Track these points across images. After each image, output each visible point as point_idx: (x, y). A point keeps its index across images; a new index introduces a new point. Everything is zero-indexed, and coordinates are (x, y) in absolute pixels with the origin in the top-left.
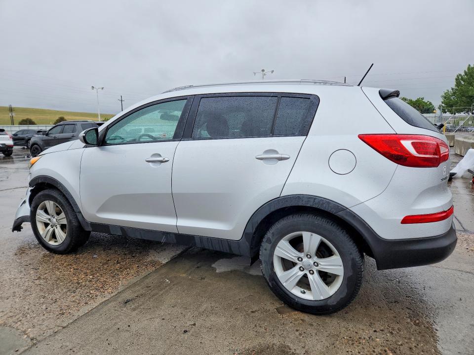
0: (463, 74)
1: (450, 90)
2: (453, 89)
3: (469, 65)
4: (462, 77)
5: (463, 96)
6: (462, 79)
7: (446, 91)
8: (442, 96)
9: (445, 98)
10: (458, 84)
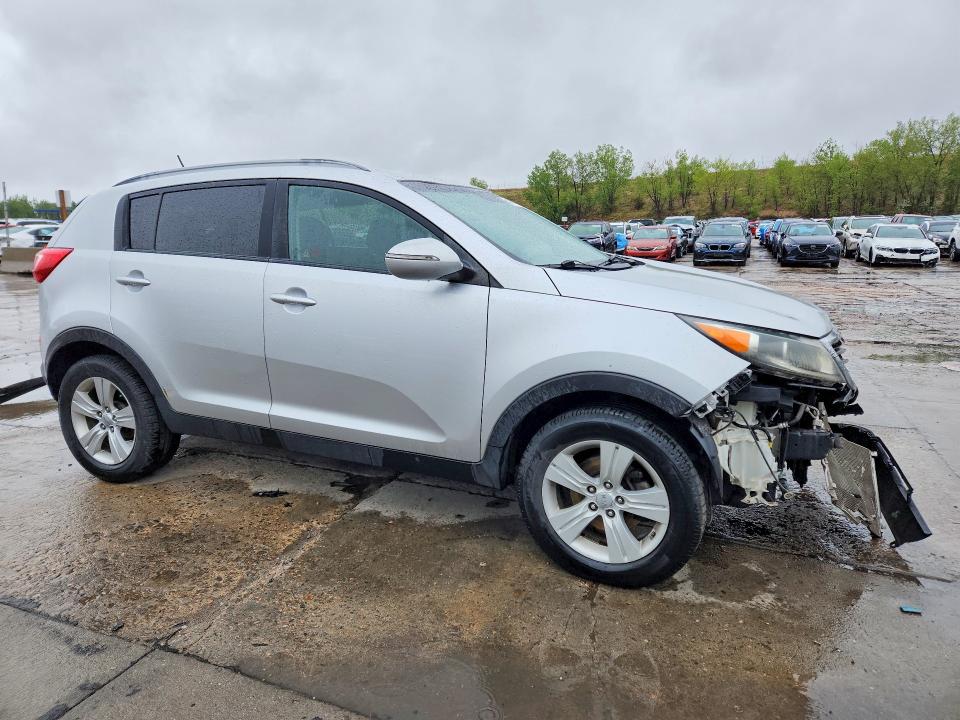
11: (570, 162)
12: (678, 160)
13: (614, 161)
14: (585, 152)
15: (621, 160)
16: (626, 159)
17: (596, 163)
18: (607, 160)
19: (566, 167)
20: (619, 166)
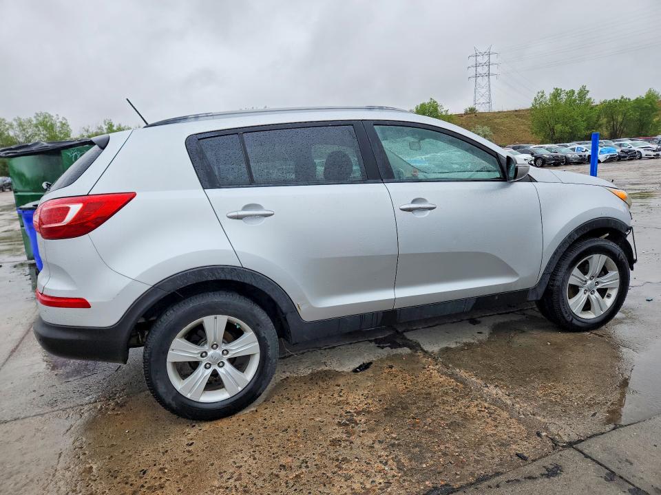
11: (11, 125)
12: (107, 127)
13: (52, 126)
14: (24, 117)
15: (58, 124)
16: (63, 125)
17: (37, 127)
18: (46, 124)
19: (8, 129)
20: (58, 129)
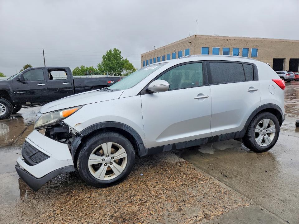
0: (105, 55)
1: (101, 63)
2: (102, 63)
3: (107, 51)
4: (105, 57)
5: (107, 66)
6: (105, 58)
7: (99, 64)
8: (97, 66)
9: (99, 67)
10: (104, 60)
